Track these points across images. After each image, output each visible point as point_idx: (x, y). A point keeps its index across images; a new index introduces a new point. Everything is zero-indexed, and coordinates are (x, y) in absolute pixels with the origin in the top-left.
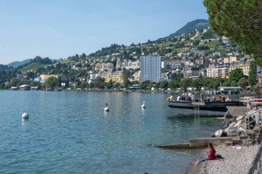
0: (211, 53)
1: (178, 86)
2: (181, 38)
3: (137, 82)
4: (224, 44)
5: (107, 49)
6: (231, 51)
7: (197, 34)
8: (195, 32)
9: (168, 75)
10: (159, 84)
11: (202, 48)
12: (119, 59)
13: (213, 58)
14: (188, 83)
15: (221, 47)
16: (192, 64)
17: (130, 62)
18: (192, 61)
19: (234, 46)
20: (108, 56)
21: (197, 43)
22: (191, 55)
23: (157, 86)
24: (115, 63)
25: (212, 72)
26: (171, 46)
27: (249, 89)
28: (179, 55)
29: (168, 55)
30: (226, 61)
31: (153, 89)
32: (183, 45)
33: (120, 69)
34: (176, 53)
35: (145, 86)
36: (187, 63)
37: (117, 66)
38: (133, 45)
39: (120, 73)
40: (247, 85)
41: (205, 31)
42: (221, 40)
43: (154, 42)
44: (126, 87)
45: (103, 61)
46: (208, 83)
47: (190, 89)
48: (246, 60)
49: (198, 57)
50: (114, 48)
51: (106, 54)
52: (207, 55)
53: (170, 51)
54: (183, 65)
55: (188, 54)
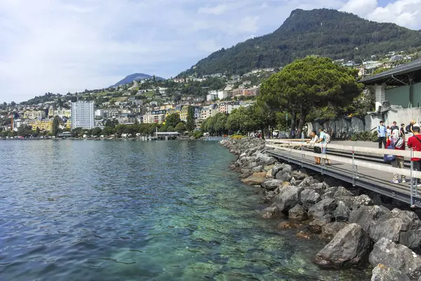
0: (148, 102)
1: (112, 133)
2: (119, 88)
3: (68, 130)
4: (160, 95)
5: (40, 97)
6: (167, 100)
7: (135, 85)
8: (133, 83)
9: (103, 122)
10: (91, 130)
11: (139, 98)
12: (51, 107)
13: (150, 107)
14: (123, 129)
15: (157, 97)
16: (129, 112)
17: (64, 109)
18: (129, 109)
19: (170, 96)
20: (40, 104)
21: (134, 92)
22: (128, 104)
23: (90, 133)
24: (47, 111)
25: (148, 119)
26: (108, 95)
27: (187, 134)
28: (117, 103)
29: (106, 103)
30: (163, 108)
31: (84, 136)
32: (120, 95)
33: (50, 117)
34: (113, 102)
35: (76, 134)
36: (125, 111)
37: (49, 114)
38: (69, 94)
39: (51, 120)
40: (185, 130)
41: (142, 82)
42: (158, 91)
43: (91, 91)
44: (55, 135)
45: (34, 110)
46: (144, 129)
47: (125, 135)
48: (182, 106)
49: (135, 106)
50: (48, 97)
51: (38, 102)
52: (144, 104)
53: (107, 100)
54: (120, 113)
55: (126, 103)
